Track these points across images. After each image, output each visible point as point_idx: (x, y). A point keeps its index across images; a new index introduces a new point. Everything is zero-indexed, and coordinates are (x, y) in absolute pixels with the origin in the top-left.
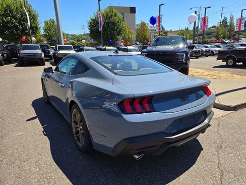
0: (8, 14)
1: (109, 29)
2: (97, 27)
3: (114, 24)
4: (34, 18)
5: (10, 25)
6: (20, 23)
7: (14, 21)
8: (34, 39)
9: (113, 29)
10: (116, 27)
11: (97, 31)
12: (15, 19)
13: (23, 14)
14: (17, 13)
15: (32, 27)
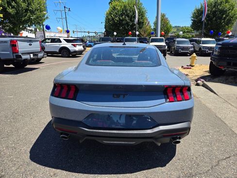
0: (124, 13)
1: (214, 19)
2: (201, 17)
3: (223, 12)
4: (142, 14)
5: (124, 22)
6: (131, 20)
7: (127, 18)
8: (137, 33)
9: (221, 18)
10: (224, 16)
11: (200, 21)
12: (128, 16)
13: (134, 12)
14: (130, 12)
15: (139, 23)
